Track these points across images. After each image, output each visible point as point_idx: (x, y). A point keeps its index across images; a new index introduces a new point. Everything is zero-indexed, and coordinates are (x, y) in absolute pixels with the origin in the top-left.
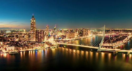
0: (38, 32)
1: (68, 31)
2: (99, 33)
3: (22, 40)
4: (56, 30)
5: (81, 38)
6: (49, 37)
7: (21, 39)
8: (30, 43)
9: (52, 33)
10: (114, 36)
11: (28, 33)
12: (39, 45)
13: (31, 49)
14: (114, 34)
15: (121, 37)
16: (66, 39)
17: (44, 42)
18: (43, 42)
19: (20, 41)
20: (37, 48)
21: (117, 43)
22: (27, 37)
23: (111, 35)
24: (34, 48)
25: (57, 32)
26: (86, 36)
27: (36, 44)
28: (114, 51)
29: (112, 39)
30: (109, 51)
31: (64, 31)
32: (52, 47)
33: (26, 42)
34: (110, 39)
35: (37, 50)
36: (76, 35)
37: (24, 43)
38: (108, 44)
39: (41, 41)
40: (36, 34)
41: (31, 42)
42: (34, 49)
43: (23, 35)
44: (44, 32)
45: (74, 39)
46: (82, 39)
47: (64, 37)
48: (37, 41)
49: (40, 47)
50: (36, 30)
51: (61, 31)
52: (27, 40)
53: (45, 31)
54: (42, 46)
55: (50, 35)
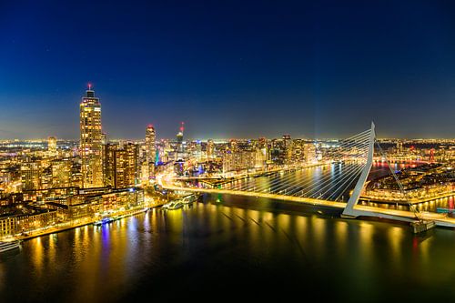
0: (115, 152)
1: (229, 145)
2: (347, 153)
3: (40, 184)
4: (184, 143)
5: (277, 172)
6: (159, 166)
7: (35, 182)
8: (78, 194)
9: (170, 153)
10: (414, 166)
11: (67, 155)
12: (119, 199)
13: (86, 220)
14: (412, 157)
15: (449, 168)
16: (223, 175)
17: (139, 189)
18: (135, 189)
19: (29, 190)
20: (111, 211)
21: (431, 191)
22: (66, 169)
23: (399, 163)
24: (97, 214)
25: (187, 148)
26: (295, 165)
27: (107, 199)
28: (416, 219)
29: (407, 176)
30: (391, 218)
31: (215, 145)
32: (172, 205)
33: (59, 191)
34: (395, 176)
35: (109, 222)
36: (260, 160)
37: (53, 196)
38: (387, 193)
39: (127, 184)
40: (107, 157)
41: (82, 192)
42: (97, 218)
43: (45, 165)
44: (136, 152)
45: (253, 172)
46: (282, 174)
47: (214, 166)
48: (109, 187)
49: (122, 209)
50: (103, 142)
51: (204, 147)
52: (66, 185)
53: (144, 147)
54: (129, 204)
55: (164, 160)
